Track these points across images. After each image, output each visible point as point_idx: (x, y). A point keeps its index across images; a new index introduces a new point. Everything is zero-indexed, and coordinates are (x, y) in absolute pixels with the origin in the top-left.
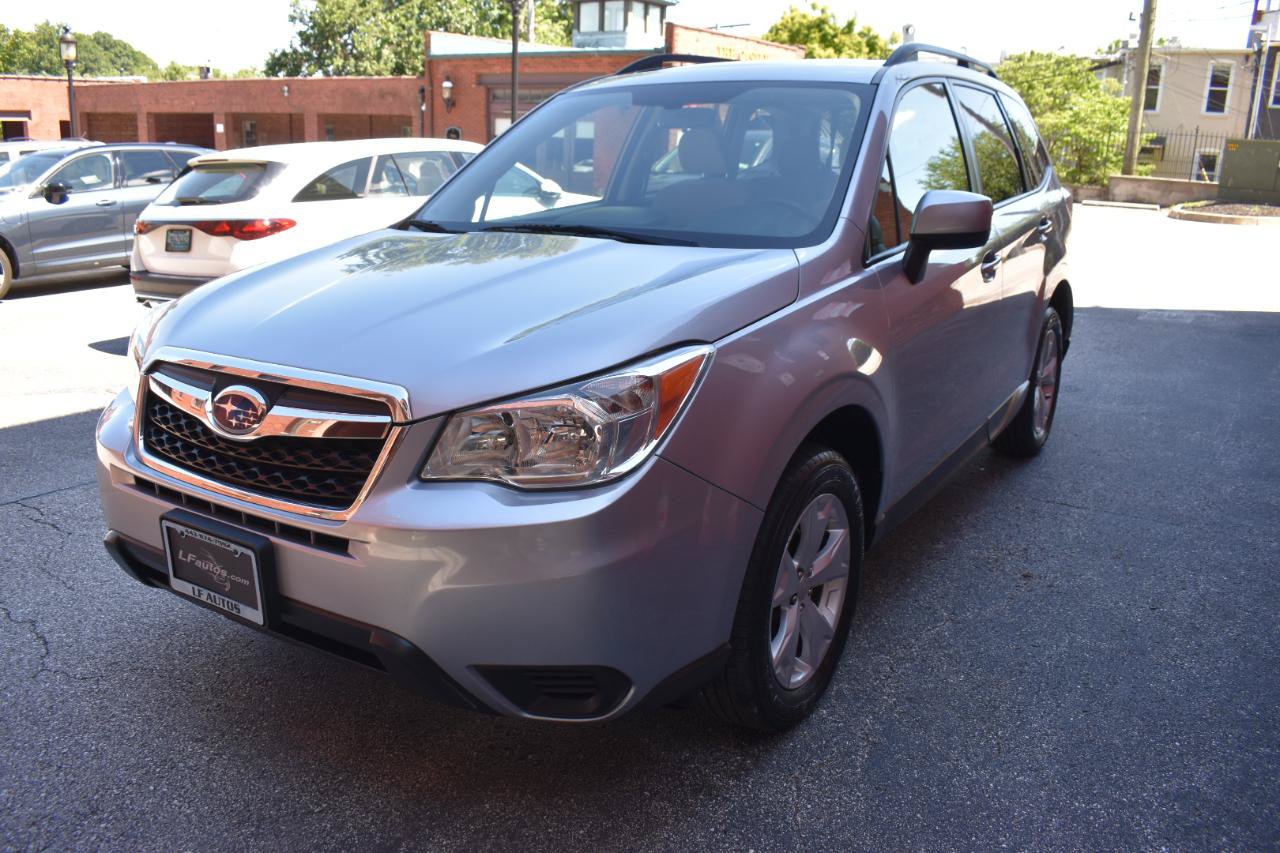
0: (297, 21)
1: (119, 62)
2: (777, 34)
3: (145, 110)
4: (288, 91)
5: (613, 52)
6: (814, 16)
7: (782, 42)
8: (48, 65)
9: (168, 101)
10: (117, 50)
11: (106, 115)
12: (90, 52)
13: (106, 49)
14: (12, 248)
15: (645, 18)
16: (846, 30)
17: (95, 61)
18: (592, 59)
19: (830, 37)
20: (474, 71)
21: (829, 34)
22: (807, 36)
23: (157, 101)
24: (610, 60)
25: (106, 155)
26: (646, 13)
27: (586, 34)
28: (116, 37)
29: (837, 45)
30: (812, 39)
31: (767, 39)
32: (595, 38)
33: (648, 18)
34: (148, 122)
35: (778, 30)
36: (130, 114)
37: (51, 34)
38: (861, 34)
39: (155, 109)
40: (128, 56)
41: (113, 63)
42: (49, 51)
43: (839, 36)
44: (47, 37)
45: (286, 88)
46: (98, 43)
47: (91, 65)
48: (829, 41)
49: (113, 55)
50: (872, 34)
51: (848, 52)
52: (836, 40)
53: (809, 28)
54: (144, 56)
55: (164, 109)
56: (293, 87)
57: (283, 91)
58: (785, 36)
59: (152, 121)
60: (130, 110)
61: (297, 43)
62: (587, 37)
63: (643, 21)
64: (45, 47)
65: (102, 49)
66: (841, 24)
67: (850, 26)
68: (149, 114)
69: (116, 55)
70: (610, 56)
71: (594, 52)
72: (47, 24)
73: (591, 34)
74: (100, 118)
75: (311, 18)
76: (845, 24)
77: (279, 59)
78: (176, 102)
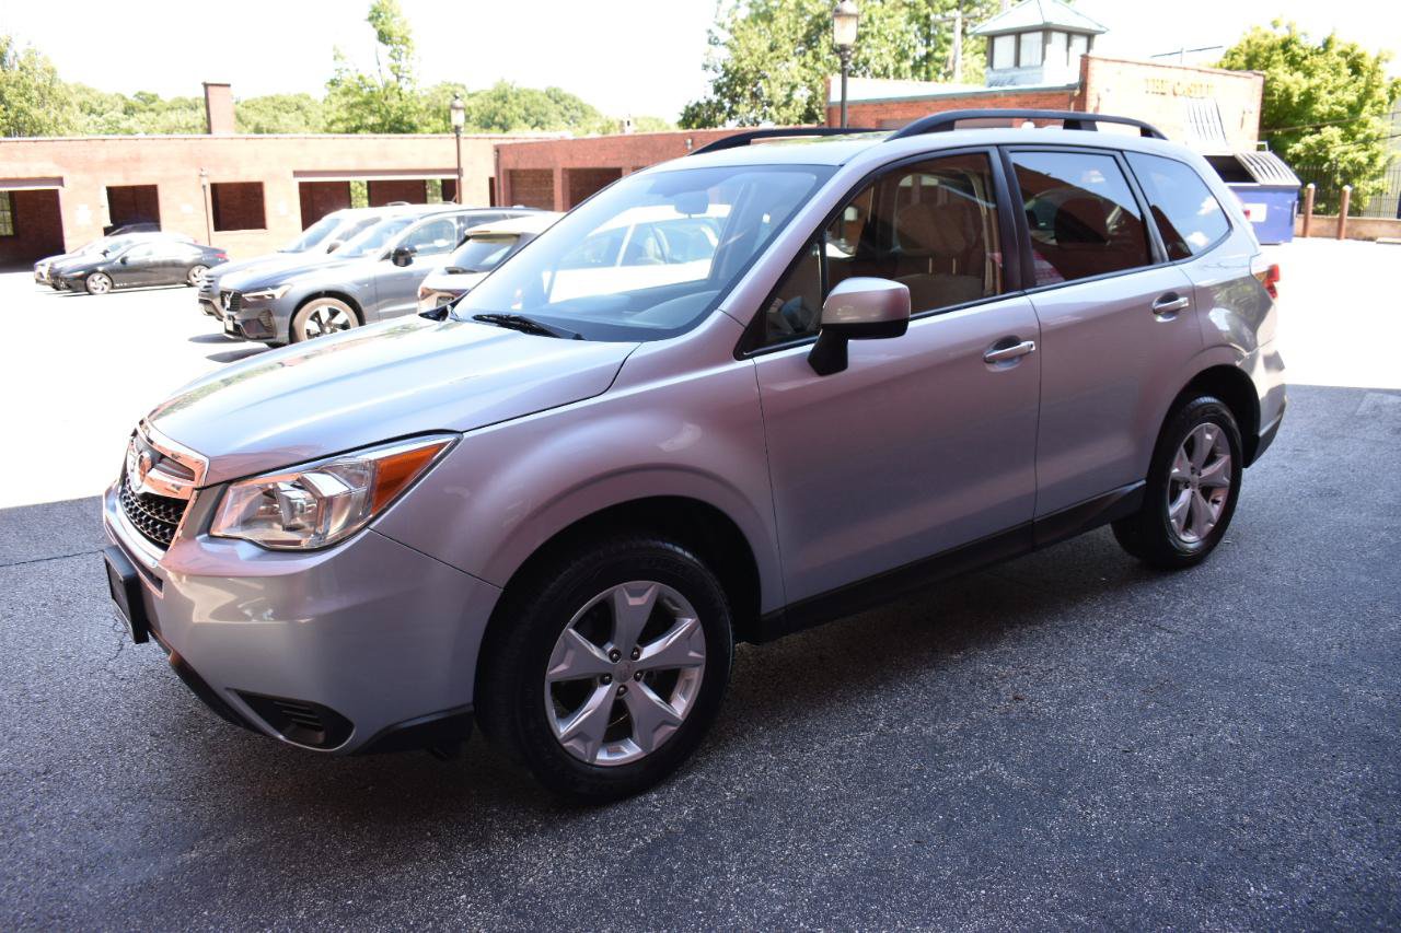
0: (710, 70)
1: (568, 114)
2: (1232, 59)
3: (560, 166)
4: (692, 144)
5: (1020, 90)
6: (1281, 34)
7: (1238, 69)
8: (502, 121)
9: (581, 157)
10: (566, 103)
11: (527, 172)
12: (543, 106)
13: (557, 102)
14: (360, 309)
15: (1068, 50)
16: (1322, 49)
17: (545, 115)
18: (998, 99)
19: (1299, 59)
20: (873, 117)
21: (1298, 55)
22: (1268, 59)
23: (572, 157)
24: (1018, 100)
25: (451, 220)
26: (1069, 44)
27: (1000, 71)
28: (565, 91)
29: (1308, 69)
30: (1274, 62)
31: (1221, 66)
32: (1009, 75)
33: (1071, 49)
34: (563, 178)
35: (1233, 54)
36: (546, 171)
37: (506, 91)
38: (1344, 54)
39: (569, 166)
40: (576, 108)
41: (563, 115)
42: (503, 107)
43: (1309, 57)
44: (502, 93)
45: (689, 141)
46: (550, 97)
47: (542, 118)
48: (1300, 64)
49: (562, 108)
50: (1357, 52)
51: (1322, 75)
52: (1306, 62)
53: (1272, 49)
54: (592, 109)
55: (577, 165)
56: (697, 140)
57: (686, 144)
58: (1241, 60)
59: (566, 176)
60: (547, 166)
61: (711, 90)
62: (1001, 75)
63: (1065, 53)
64: (499, 104)
65: (552, 102)
66: (1316, 42)
67: (1327, 44)
68: (564, 170)
69: (566, 108)
70: (1017, 96)
71: (1000, 92)
72: (503, 80)
73: (1005, 71)
74: (523, 174)
75: (723, 66)
76: (1319, 43)
77: (693, 109)
78: (588, 157)
